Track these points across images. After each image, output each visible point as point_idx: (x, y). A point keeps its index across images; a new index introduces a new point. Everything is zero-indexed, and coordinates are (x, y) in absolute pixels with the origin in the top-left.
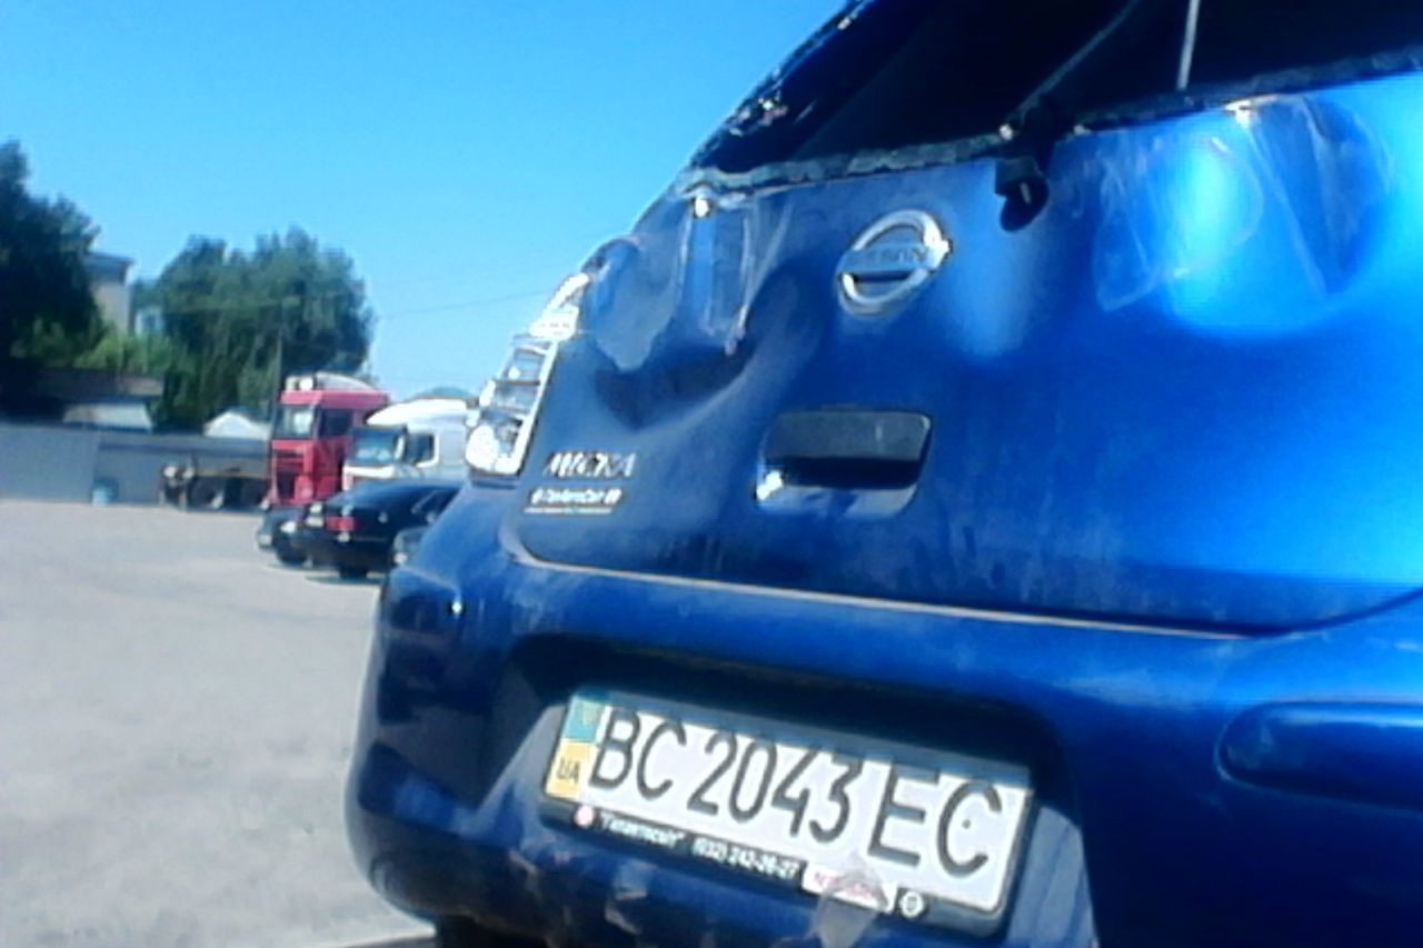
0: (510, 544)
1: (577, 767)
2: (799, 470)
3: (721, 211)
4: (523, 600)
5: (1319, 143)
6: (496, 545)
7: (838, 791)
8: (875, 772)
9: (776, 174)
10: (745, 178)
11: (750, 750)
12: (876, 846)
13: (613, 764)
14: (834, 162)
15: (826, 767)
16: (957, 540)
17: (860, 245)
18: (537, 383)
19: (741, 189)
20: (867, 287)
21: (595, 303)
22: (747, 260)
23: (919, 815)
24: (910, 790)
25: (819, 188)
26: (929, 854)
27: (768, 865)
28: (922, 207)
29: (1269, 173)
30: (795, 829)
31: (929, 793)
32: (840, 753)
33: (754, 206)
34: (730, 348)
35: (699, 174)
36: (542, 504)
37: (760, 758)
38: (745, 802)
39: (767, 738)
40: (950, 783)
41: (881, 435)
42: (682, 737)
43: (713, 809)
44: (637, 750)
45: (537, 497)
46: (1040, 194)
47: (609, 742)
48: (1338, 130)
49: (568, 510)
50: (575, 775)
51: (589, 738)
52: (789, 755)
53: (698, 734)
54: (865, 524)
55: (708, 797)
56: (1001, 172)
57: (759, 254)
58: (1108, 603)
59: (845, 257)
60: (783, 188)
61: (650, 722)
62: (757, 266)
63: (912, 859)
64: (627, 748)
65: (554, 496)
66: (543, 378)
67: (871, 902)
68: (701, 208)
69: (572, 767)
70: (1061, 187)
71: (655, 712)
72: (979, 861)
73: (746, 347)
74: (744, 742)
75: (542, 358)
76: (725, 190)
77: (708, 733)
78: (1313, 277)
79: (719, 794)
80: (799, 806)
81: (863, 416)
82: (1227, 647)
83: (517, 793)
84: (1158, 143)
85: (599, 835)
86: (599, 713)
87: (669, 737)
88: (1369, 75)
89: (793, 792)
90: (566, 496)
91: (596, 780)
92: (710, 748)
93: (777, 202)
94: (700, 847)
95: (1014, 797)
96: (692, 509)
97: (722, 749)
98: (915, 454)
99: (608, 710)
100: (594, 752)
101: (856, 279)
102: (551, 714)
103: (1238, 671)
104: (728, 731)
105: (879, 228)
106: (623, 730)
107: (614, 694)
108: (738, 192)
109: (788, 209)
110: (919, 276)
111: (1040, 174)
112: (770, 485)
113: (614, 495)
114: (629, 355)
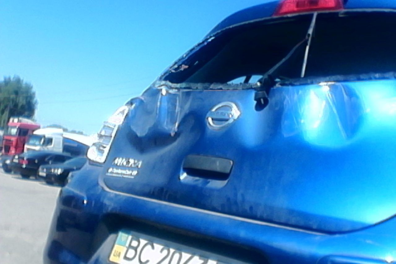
0: (102, 184)
1: (120, 253)
2: (191, 171)
3: (170, 94)
4: (106, 202)
5: (345, 96)
6: (97, 184)
9: (188, 86)
10: (178, 85)
11: (174, 254)
13: (131, 253)
14: (206, 85)
15: (197, 260)
16: (239, 198)
17: (214, 110)
18: (111, 137)
19: (176, 88)
20: (215, 122)
21: (130, 115)
22: (178, 109)
25: (201, 92)
28: (232, 101)
32: (201, 257)
33: (180, 93)
34: (173, 134)
35: (163, 82)
36: (112, 173)
37: (177, 256)
39: (179, 250)
41: (218, 165)
42: (153, 247)
44: (139, 250)
45: (110, 170)
46: (266, 102)
47: (130, 246)
48: (351, 94)
49: (120, 176)
50: (119, 256)
51: (124, 245)
52: (186, 256)
53: (158, 247)
54: (212, 190)
56: (256, 95)
57: (182, 107)
58: (283, 220)
59: (209, 113)
60: (191, 90)
61: (143, 242)
62: (181, 111)
64: (135, 249)
65: (115, 171)
66: (113, 135)
68: (164, 92)
69: (118, 253)
70: (272, 101)
71: (145, 239)
73: (177, 135)
74: (172, 250)
75: (113, 129)
76: (171, 88)
77: (161, 247)
78: (343, 134)
81: (213, 159)
82: (319, 237)
83: (100, 259)
84: (300, 92)
86: (127, 238)
87: (149, 247)
88: (359, 79)
90: (120, 171)
91: (126, 258)
92: (162, 251)
93: (188, 94)
96: (159, 180)
97: (165, 252)
98: (228, 171)
99: (130, 237)
100: (125, 249)
101: (212, 119)
102: (112, 237)
103: (321, 244)
104: (167, 247)
105: (220, 105)
106: (135, 244)
107: (133, 232)
108: (175, 89)
109: (191, 97)
110: (231, 121)
111: (267, 96)
112: (183, 176)
113: (135, 173)
114: (141, 131)
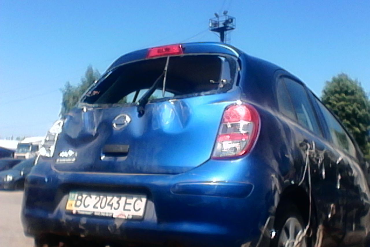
0: (54, 169)
2: (107, 154)
3: (89, 111)
4: (60, 178)
5: (182, 107)
6: (51, 169)
7: (118, 203)
8: (123, 199)
9: (99, 106)
10: (94, 105)
12: (124, 209)
13: (79, 203)
14: (110, 104)
15: (116, 199)
16: (134, 164)
17: (116, 119)
18: (54, 140)
19: (92, 107)
21: (65, 126)
22: (95, 120)
23: (130, 204)
24: (129, 201)
25: (107, 109)
26: (132, 210)
27: (107, 215)
28: (126, 114)
29: (175, 111)
30: (111, 209)
31: (131, 201)
32: (117, 197)
33: (95, 110)
34: (94, 135)
35: (84, 104)
37: (105, 199)
38: (103, 205)
39: (106, 196)
40: (135, 199)
41: (122, 148)
42: (91, 198)
43: (97, 208)
44: (83, 200)
45: (58, 160)
46: (143, 112)
47: (78, 199)
48: (184, 105)
50: (71, 205)
52: (109, 198)
53: (94, 197)
54: (120, 162)
55: (96, 206)
56: (138, 109)
57: (97, 118)
58: (156, 172)
60: (101, 108)
61: (85, 196)
62: (97, 121)
63: (130, 210)
64: (81, 201)
65: (61, 160)
66: (56, 139)
67: (124, 217)
68: (85, 110)
70: (147, 111)
71: (85, 194)
72: (139, 209)
73: (97, 135)
74: (102, 197)
75: (55, 136)
76: (89, 107)
78: (182, 127)
79: (98, 205)
80: (112, 206)
81: (118, 146)
82: (172, 176)
83: (60, 210)
84: (160, 106)
85: (77, 214)
87: (89, 198)
88: (188, 97)
90: (64, 160)
91: (76, 206)
92: (96, 198)
93: (100, 111)
94: (96, 214)
95: (144, 200)
96: (89, 161)
97: (98, 199)
98: (127, 151)
99: (76, 195)
100: (74, 202)
101: (116, 125)
102: (65, 197)
103: (173, 179)
104: (99, 195)
105: (119, 116)
106: (80, 197)
107: (77, 192)
109: (102, 112)
110: (126, 124)
111: (143, 109)
112: (103, 157)
113: (74, 160)
114: (74, 134)
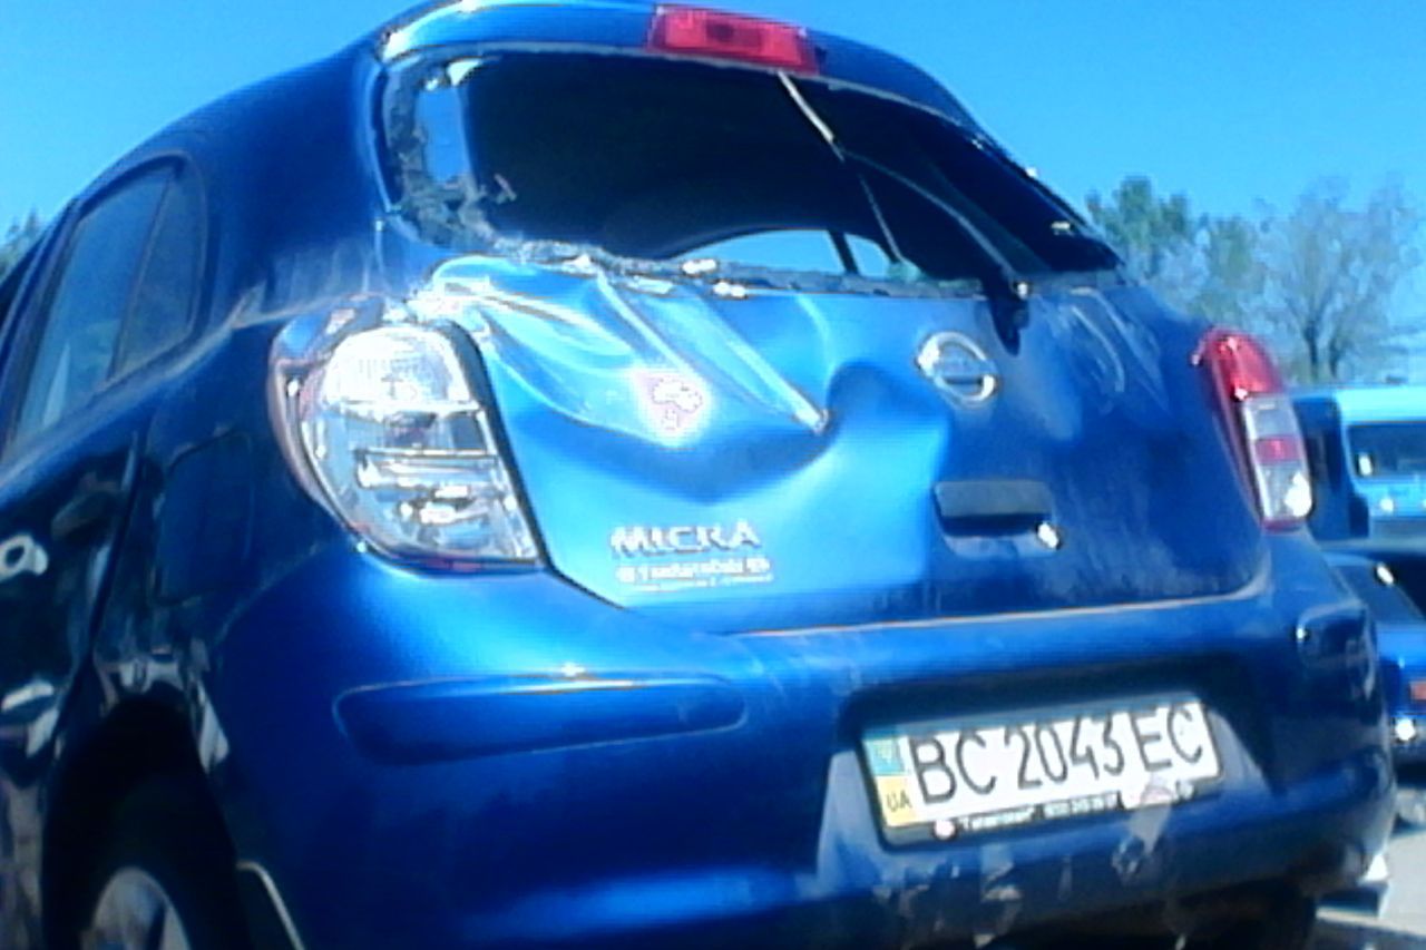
7: (1107, 739)
8: (1121, 720)
11: (1037, 735)
12: (1148, 766)
13: (937, 781)
15: (1091, 730)
23: (1157, 737)
24: (1148, 725)
26: (1174, 758)
27: (1098, 804)
30: (1097, 774)
31: (1155, 722)
32: (1095, 717)
37: (1045, 736)
38: (1057, 770)
39: (1041, 723)
40: (1163, 712)
42: (981, 742)
43: (1036, 784)
47: (921, 768)
51: (902, 770)
52: (1064, 729)
53: (993, 735)
55: (1029, 776)
61: (949, 740)
63: (1168, 764)
64: (941, 765)
67: (1165, 799)
71: (948, 729)
72: (1199, 752)
74: (1029, 729)
77: (1001, 732)
79: (1035, 771)
80: (1090, 755)
85: (964, 839)
86: (897, 749)
89: (1081, 751)
91: (928, 798)
92: (1007, 743)
94: (1050, 812)
95: (1194, 708)
97: (1016, 740)
104: (1012, 727)
